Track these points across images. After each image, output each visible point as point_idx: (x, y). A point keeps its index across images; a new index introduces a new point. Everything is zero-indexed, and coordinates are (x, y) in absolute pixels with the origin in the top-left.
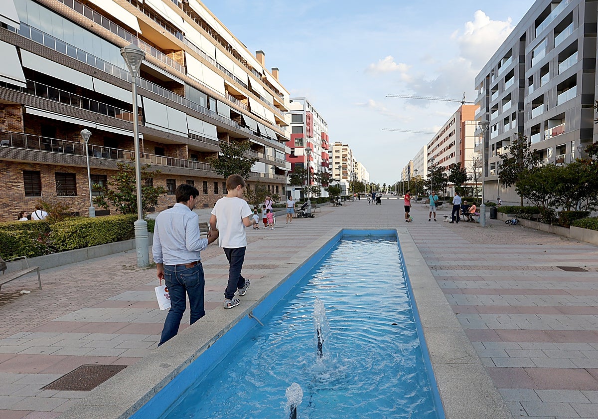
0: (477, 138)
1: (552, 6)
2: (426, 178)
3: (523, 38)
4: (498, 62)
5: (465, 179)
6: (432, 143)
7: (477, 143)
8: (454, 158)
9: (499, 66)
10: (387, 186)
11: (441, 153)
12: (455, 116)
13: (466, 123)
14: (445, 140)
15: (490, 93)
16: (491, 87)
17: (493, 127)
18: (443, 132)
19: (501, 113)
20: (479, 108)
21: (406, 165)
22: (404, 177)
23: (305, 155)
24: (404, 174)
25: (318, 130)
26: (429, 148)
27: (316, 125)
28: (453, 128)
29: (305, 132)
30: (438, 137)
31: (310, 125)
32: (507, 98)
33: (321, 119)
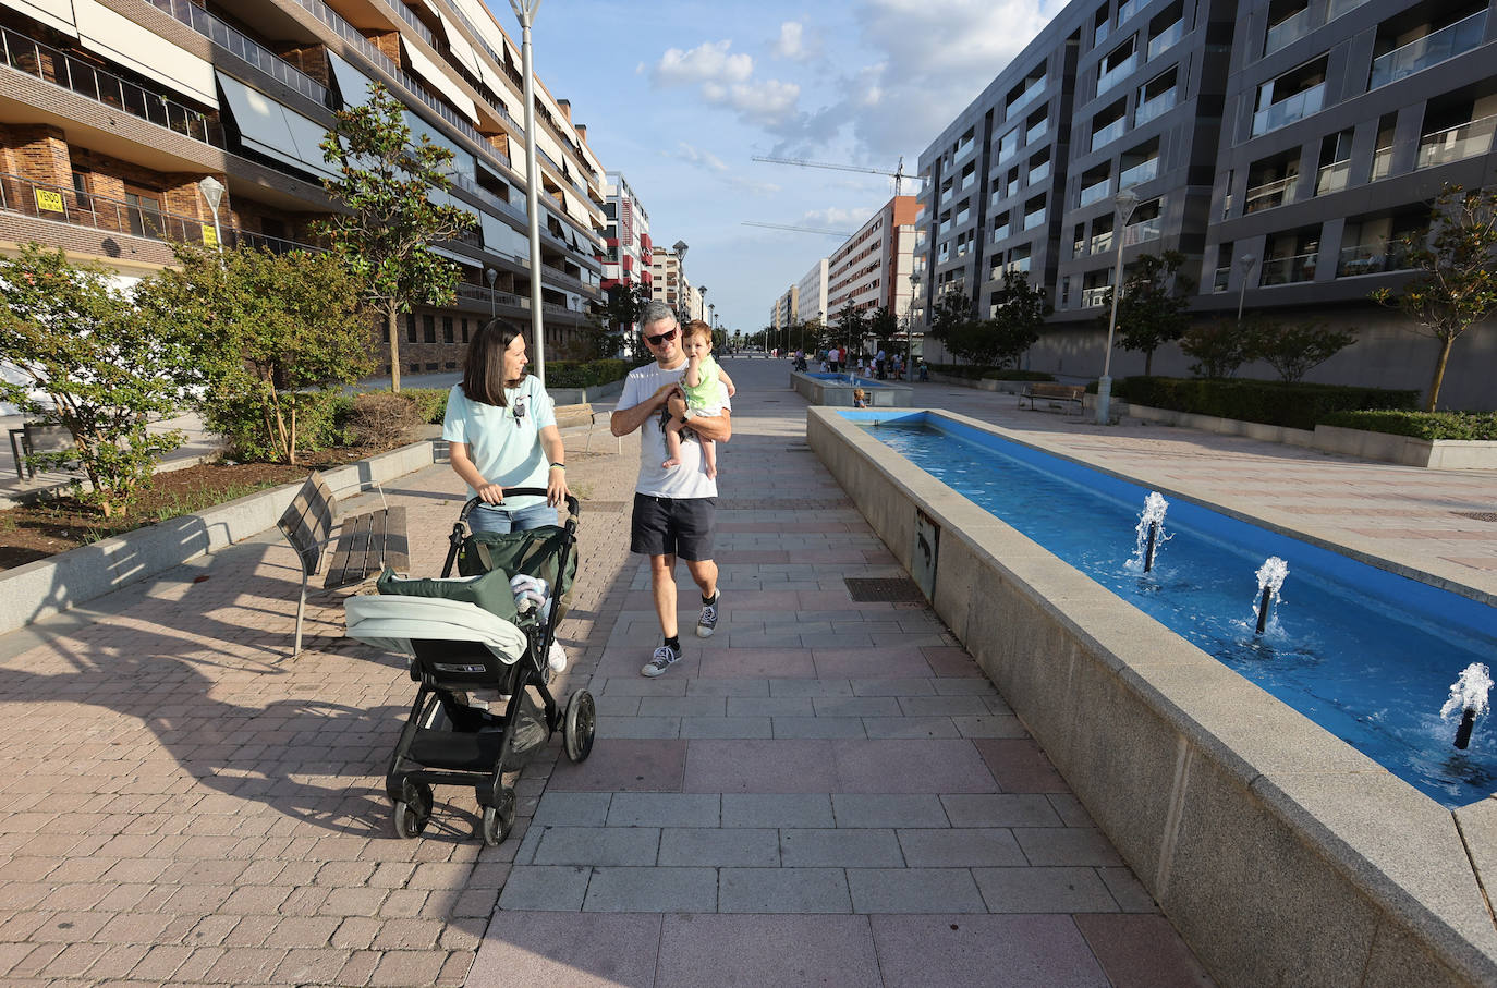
0: (918, 259)
1: (1028, 82)
2: (824, 321)
3: (990, 115)
4: (954, 141)
5: (895, 329)
6: (839, 258)
7: (917, 269)
8: (878, 290)
9: (956, 149)
10: (742, 334)
11: (855, 277)
12: (882, 215)
13: (901, 230)
14: (863, 255)
15: (941, 190)
16: (943, 179)
17: (942, 246)
18: (861, 239)
19: (954, 224)
20: (923, 211)
21: (784, 292)
22: (778, 317)
23: (621, 277)
24: (778, 311)
25: (637, 231)
26: (832, 265)
27: (635, 222)
28: (879, 235)
29: (620, 236)
30: (850, 249)
31: (628, 226)
32: (964, 204)
33: (644, 214)
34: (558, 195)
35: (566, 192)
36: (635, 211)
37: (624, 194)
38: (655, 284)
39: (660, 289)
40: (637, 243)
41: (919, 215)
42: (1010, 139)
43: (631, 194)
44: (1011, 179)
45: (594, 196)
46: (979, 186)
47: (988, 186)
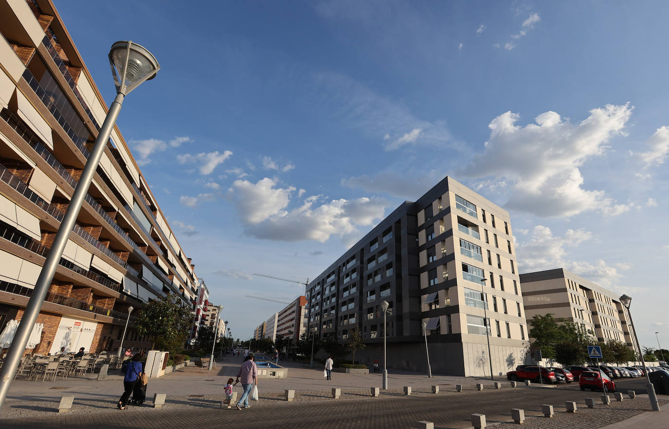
6: (282, 314)
8: (294, 328)
10: (240, 341)
11: (286, 322)
12: (296, 301)
13: (302, 307)
15: (312, 298)
16: (312, 295)
18: (289, 308)
19: (315, 310)
21: (260, 324)
22: (257, 335)
24: (257, 331)
25: (204, 300)
26: (279, 316)
27: (204, 296)
28: (294, 308)
29: (198, 301)
30: (285, 311)
31: (201, 297)
32: (317, 304)
33: (208, 292)
34: (182, 290)
35: (185, 289)
36: (205, 292)
37: (202, 286)
38: (207, 318)
39: (207, 320)
40: (203, 303)
41: (306, 304)
42: (328, 289)
43: (205, 286)
44: (328, 300)
45: (193, 289)
46: (321, 300)
47: (323, 300)
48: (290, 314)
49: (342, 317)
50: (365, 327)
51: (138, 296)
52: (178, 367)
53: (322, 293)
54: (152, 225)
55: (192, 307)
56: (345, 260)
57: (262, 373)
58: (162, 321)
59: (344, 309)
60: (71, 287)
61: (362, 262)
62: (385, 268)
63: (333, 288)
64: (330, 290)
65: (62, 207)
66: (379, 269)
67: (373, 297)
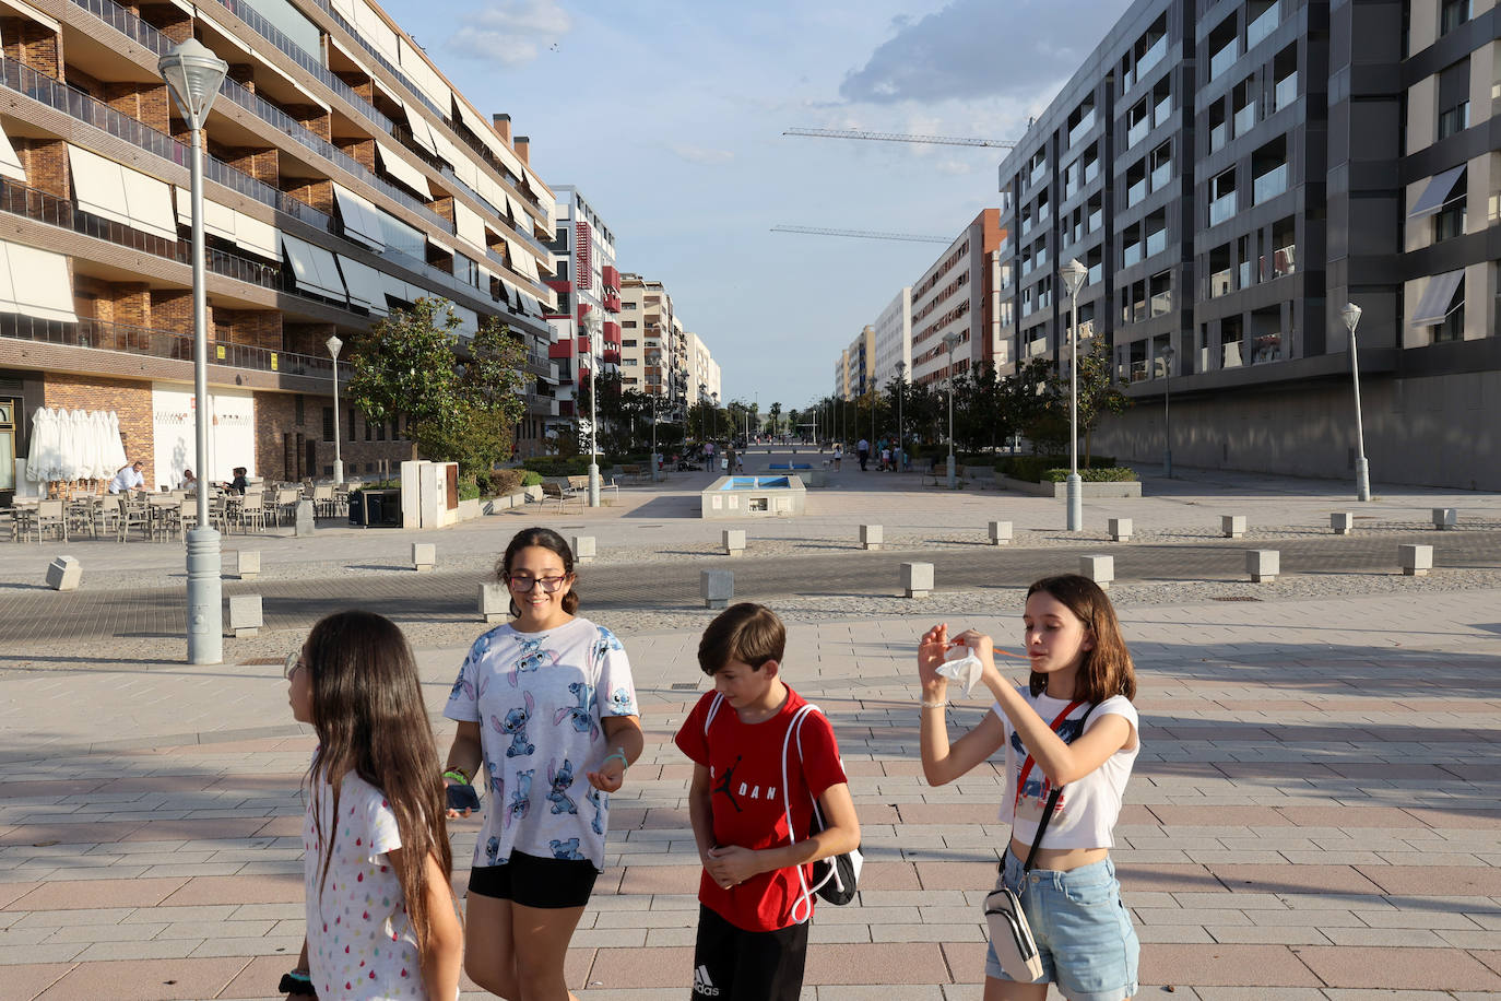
1: (1084, 109)
3: (1055, 136)
4: (1027, 160)
6: (923, 290)
8: (970, 344)
9: (1031, 168)
10: (785, 410)
11: (942, 323)
12: (968, 236)
13: (993, 258)
16: (1022, 204)
17: (1026, 293)
18: (948, 266)
19: (1033, 265)
20: (1007, 239)
22: (846, 380)
23: (575, 336)
24: (847, 368)
25: (597, 264)
26: (915, 299)
27: (594, 251)
28: (965, 263)
29: (573, 276)
30: (936, 278)
31: (584, 258)
32: (1041, 241)
33: (607, 235)
34: (500, 248)
35: (510, 242)
36: (596, 235)
37: (580, 217)
38: (626, 334)
39: (633, 343)
40: (597, 281)
41: (1004, 244)
42: (1074, 173)
43: (588, 211)
44: (1077, 221)
45: (540, 236)
46: (1052, 224)
47: (1059, 225)
48: (950, 291)
49: (1125, 289)
50: (1204, 326)
51: (348, 296)
52: (500, 504)
53: (1051, 195)
54: (323, 31)
55: (553, 303)
56: (1128, 44)
57: (725, 504)
58: (419, 380)
59: (1132, 255)
60: (147, 296)
61: (1189, 50)
62: (1271, 73)
63: (1093, 170)
64: (1082, 182)
65: (33, 53)
66: (1251, 78)
67: (1230, 201)
